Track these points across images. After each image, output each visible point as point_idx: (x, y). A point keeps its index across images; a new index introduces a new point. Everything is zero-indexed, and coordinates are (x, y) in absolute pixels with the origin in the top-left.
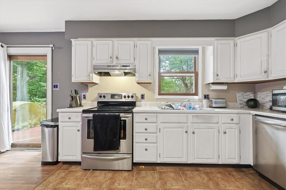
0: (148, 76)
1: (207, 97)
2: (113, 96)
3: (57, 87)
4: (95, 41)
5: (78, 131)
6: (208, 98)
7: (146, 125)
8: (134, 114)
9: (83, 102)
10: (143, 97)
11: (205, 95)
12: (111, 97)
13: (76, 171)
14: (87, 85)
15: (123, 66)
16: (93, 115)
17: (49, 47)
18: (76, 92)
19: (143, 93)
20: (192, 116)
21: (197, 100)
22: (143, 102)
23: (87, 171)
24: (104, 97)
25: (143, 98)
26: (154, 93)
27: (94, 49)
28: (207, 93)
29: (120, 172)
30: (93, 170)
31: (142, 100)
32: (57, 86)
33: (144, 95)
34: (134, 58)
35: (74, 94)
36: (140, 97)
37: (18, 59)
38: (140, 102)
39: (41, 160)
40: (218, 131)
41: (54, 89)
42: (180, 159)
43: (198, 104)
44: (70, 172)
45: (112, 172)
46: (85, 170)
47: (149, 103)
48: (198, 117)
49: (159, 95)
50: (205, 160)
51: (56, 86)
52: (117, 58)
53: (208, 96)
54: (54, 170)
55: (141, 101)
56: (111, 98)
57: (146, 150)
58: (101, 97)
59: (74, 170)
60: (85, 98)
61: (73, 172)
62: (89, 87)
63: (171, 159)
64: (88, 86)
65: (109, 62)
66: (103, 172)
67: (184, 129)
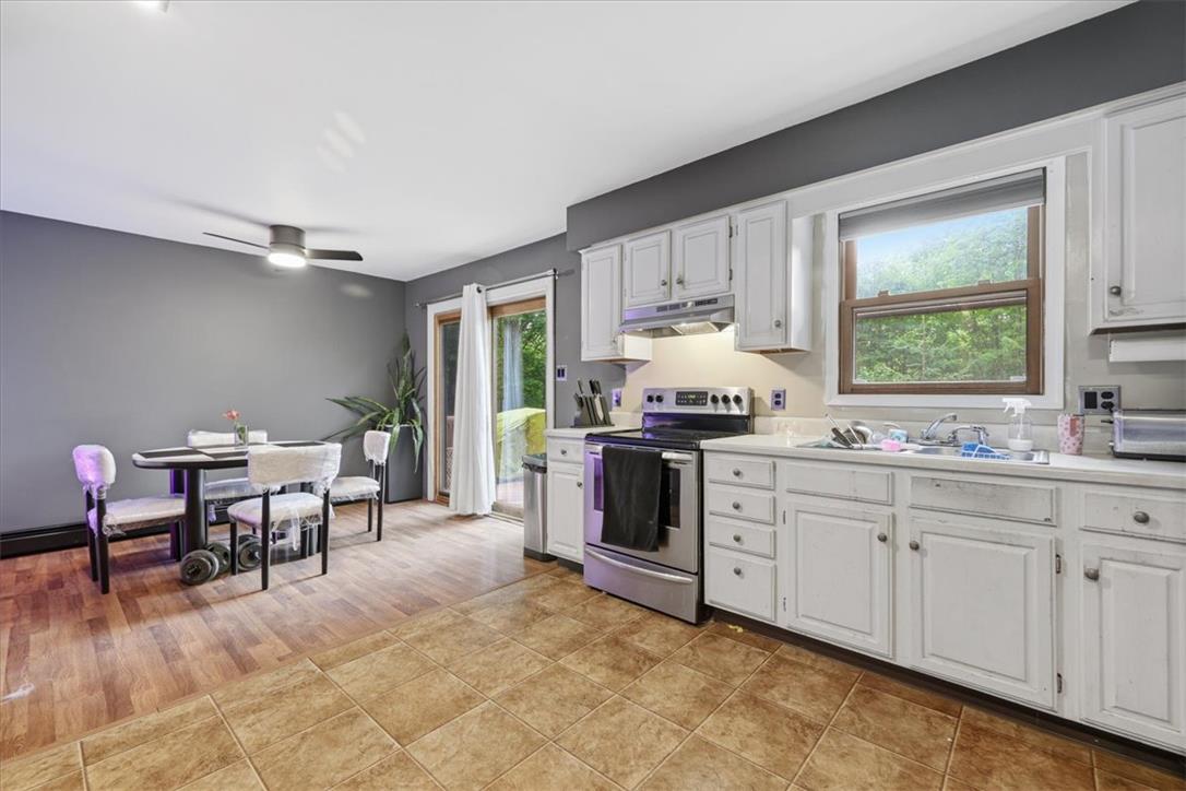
0: (774, 326)
1: (1100, 400)
2: (683, 397)
3: (563, 375)
4: (630, 243)
5: (580, 485)
6: (1109, 407)
7: (737, 494)
8: (705, 454)
9: (614, 413)
10: (779, 399)
11: (1091, 389)
12: (677, 399)
13: (574, 585)
14: (623, 367)
15: (699, 303)
16: (604, 449)
17: (547, 276)
18: (594, 387)
19: (779, 388)
20: (913, 478)
21: (1019, 414)
22: (780, 418)
23: (594, 592)
24: (660, 399)
25: (778, 403)
26: (822, 384)
27: (627, 264)
28: (1100, 381)
29: (665, 619)
30: (609, 594)
31: (775, 412)
32: (563, 370)
33: (784, 392)
34: (731, 271)
35: (588, 392)
36: (768, 401)
37: (503, 313)
38: (767, 419)
39: (523, 545)
40: (1049, 564)
41: (558, 379)
42: (860, 636)
43: (1026, 437)
44: (563, 582)
45: (647, 612)
46: (593, 588)
47: (795, 421)
48: (938, 485)
49: (841, 392)
50: (978, 674)
51: (560, 373)
52: (680, 282)
53: (1108, 395)
54: (537, 569)
55: (774, 416)
56: (677, 404)
57: (738, 572)
58: (650, 399)
59: (573, 582)
60: (618, 402)
61: (567, 584)
62: (627, 372)
63: (825, 626)
64: (625, 369)
65: (661, 295)
66: (626, 606)
67: (877, 526)
